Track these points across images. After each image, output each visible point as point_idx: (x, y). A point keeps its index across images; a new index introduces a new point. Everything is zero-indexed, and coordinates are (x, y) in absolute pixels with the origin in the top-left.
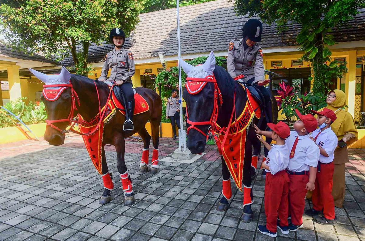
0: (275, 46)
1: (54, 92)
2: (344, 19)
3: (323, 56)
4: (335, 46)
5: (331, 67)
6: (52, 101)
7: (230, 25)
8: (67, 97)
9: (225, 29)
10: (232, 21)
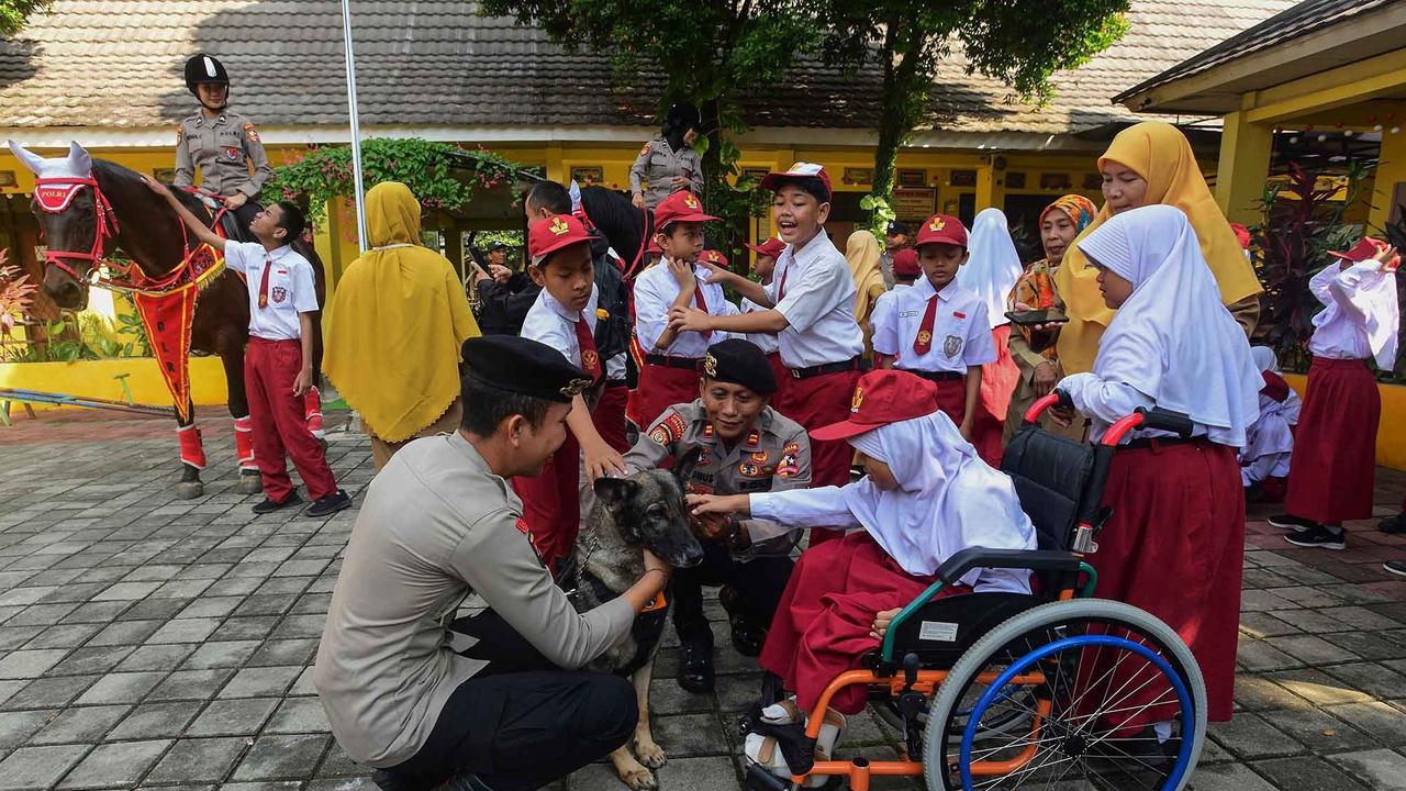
0: (593, 121)
1: (59, 194)
2: (768, 74)
3: (722, 159)
4: (748, 136)
5: (739, 190)
6: (54, 213)
7: (433, 33)
8: (86, 206)
9: (419, 47)
10: (436, 20)
